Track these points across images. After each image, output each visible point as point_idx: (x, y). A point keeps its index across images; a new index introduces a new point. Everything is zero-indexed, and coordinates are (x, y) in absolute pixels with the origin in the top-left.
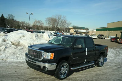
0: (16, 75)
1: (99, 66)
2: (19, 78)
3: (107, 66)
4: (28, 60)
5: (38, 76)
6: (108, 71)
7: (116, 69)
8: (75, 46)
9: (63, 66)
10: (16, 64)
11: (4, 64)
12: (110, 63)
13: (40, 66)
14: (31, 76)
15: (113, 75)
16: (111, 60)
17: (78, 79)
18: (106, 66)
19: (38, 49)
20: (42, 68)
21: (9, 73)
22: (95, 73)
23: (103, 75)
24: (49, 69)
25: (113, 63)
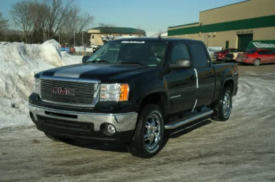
0: (12, 161)
1: (222, 119)
2: (27, 168)
3: (240, 116)
4: (46, 113)
7: (265, 122)
8: (172, 63)
9: (150, 121)
12: (244, 111)
13: (90, 125)
16: (240, 104)
17: (189, 151)
18: (236, 117)
19: (77, 76)
24: (118, 131)
25: (250, 109)
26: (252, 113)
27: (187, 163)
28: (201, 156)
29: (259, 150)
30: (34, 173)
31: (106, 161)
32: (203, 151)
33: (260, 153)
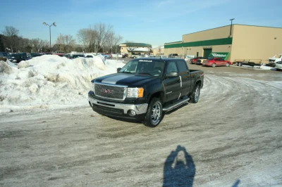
0: (80, 128)
1: (194, 102)
2: (88, 132)
5: (116, 126)
6: (210, 107)
8: (167, 74)
9: (154, 107)
10: (69, 112)
11: (47, 113)
12: (206, 97)
14: (105, 127)
15: (218, 112)
17: (176, 123)
18: (202, 101)
19: (115, 83)
20: (125, 112)
21: (68, 127)
22: (194, 113)
23: (205, 114)
25: (209, 95)
26: (211, 98)
27: (174, 130)
28: (182, 126)
29: (214, 122)
30: (92, 136)
31: (130, 129)
32: (184, 123)
33: (214, 124)
